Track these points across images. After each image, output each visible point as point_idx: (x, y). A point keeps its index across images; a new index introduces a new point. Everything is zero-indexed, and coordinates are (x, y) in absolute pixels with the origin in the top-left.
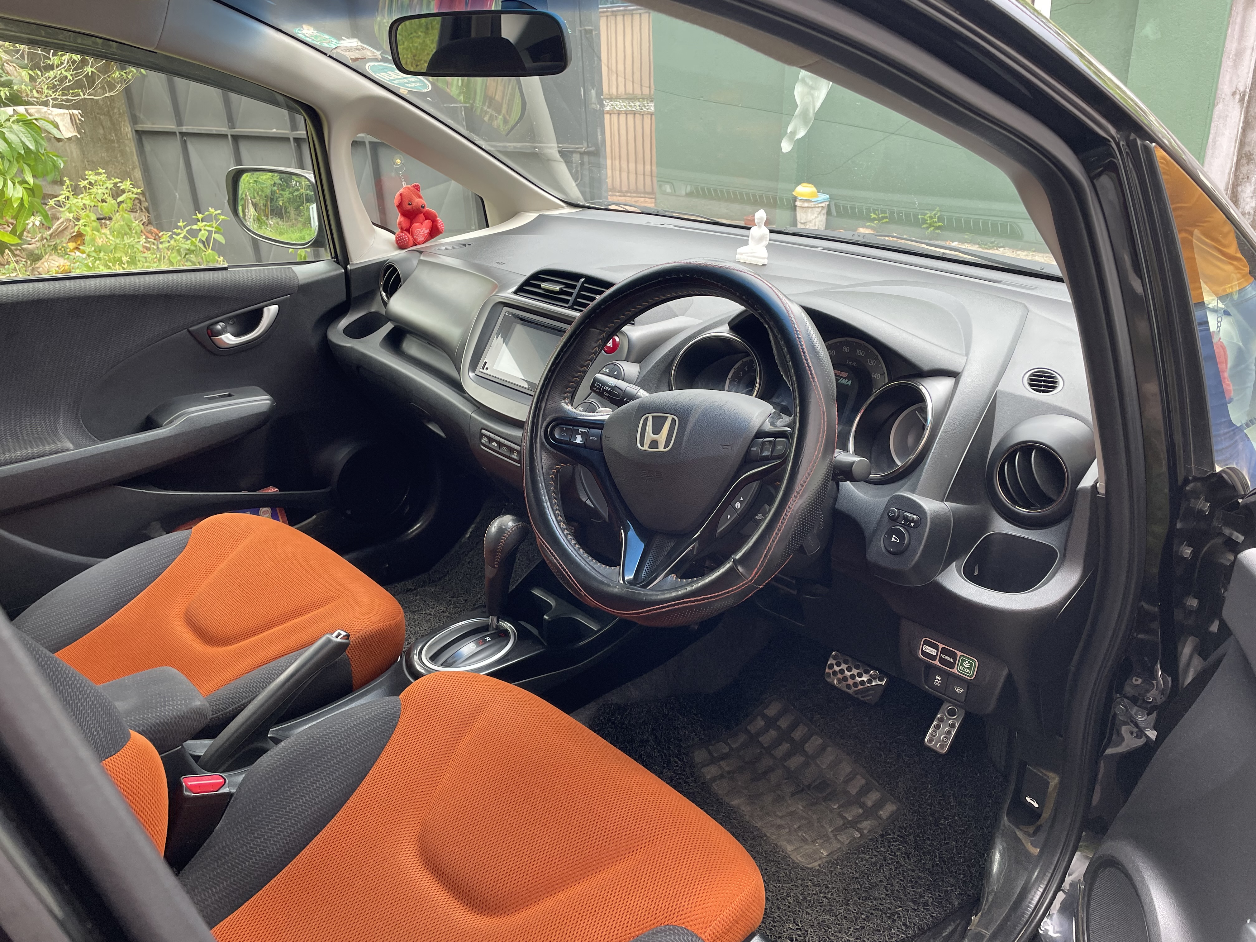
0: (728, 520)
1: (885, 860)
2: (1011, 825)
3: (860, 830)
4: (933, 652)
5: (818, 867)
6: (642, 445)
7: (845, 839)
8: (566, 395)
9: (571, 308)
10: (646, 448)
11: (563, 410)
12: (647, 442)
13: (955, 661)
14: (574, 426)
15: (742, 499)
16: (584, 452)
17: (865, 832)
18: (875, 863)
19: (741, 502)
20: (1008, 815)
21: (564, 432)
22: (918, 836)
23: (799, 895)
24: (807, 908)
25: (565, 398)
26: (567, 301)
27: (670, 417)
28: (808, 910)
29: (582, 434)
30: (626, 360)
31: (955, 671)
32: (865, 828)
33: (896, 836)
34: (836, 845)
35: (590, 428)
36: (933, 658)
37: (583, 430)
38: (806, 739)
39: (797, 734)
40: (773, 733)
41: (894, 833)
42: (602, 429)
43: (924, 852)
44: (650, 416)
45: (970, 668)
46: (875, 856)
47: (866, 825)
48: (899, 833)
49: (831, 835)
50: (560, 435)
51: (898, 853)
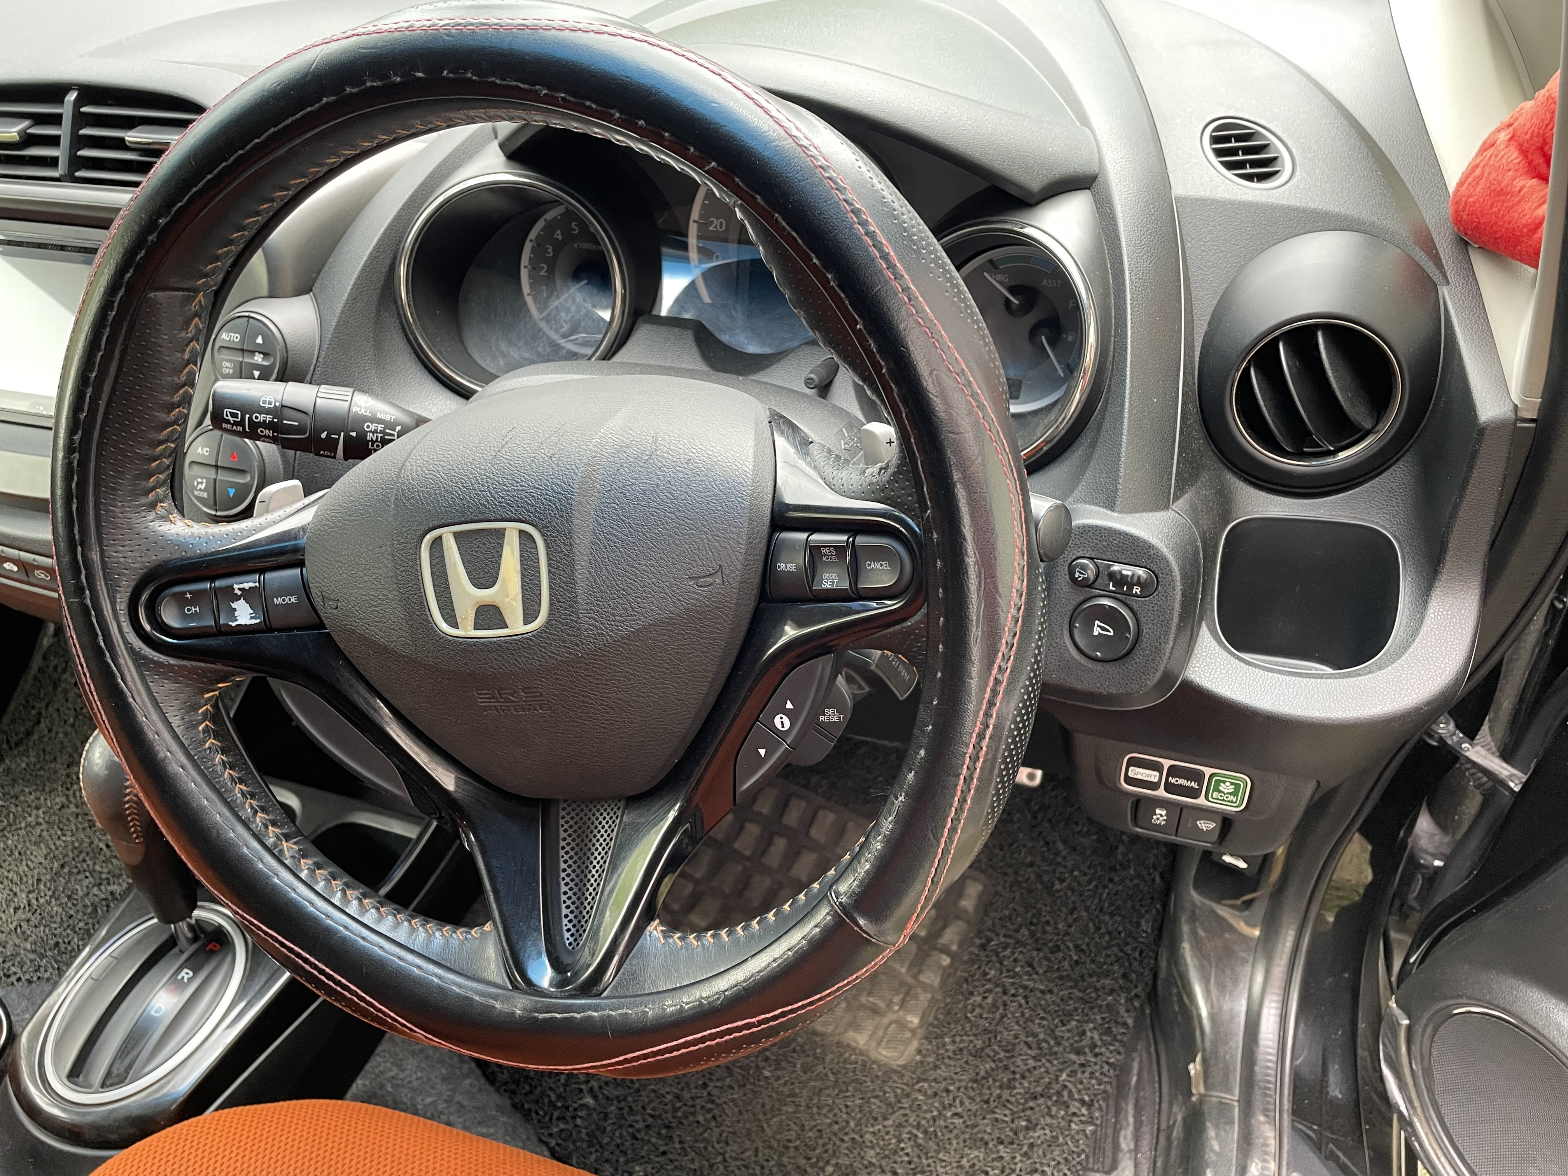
0: (762, 761)
1: (1005, 993)
2: (1204, 901)
3: (945, 951)
4: (1152, 776)
5: (918, 1058)
6: (452, 620)
7: (931, 978)
8: (152, 496)
9: (71, 178)
10: (467, 630)
11: (162, 542)
12: (466, 613)
13: (1201, 785)
14: (213, 579)
15: (789, 705)
16: (271, 643)
17: (954, 947)
18: (995, 1005)
19: (787, 713)
20: (1196, 887)
21: (192, 603)
22: (1031, 923)
23: (915, 1131)
24: (938, 1152)
25: (152, 506)
26: (52, 162)
27: (512, 530)
28: (941, 1156)
29: (247, 595)
30: (273, 294)
31: (1201, 801)
32: (952, 942)
33: (1002, 939)
34: (924, 997)
35: (262, 571)
36: (1154, 786)
37: (247, 586)
38: (809, 822)
39: (793, 817)
40: (753, 829)
41: (997, 935)
42: (301, 564)
43: (1050, 948)
44: (447, 534)
45: (1235, 794)
46: (989, 991)
47: (951, 936)
48: (1003, 931)
49: (910, 980)
50: (184, 617)
51: (1018, 969)
